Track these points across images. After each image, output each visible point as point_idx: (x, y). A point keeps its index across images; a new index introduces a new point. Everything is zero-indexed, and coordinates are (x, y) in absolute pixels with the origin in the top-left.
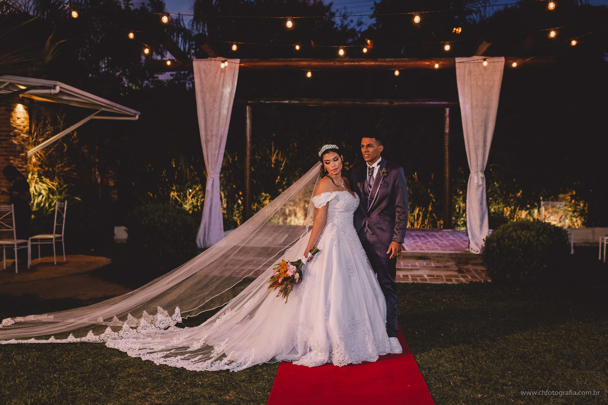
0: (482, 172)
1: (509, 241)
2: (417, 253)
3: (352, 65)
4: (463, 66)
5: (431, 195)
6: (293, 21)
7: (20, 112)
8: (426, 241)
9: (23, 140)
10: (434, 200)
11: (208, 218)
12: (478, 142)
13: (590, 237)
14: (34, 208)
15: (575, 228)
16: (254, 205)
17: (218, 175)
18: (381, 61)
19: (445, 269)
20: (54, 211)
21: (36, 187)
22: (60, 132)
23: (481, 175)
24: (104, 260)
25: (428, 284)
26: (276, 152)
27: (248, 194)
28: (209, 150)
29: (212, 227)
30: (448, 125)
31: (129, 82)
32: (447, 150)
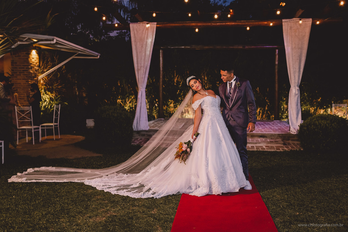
0: (297, 86)
1: (314, 126)
2: (259, 134)
3: (221, 25)
4: (287, 24)
5: (267, 100)
7: (34, 55)
8: (264, 127)
9: (36, 71)
10: (269, 104)
11: (139, 114)
12: (295, 68)
14: (42, 109)
16: (165, 107)
17: (144, 89)
18: (238, 22)
19: (276, 143)
20: (53, 110)
21: (43, 97)
22: (56, 66)
23: (297, 88)
24: (81, 138)
25: (266, 151)
26: (177, 76)
27: (161, 101)
28: (139, 75)
29: (141, 119)
30: (277, 60)
31: (94, 37)
32: (277, 74)
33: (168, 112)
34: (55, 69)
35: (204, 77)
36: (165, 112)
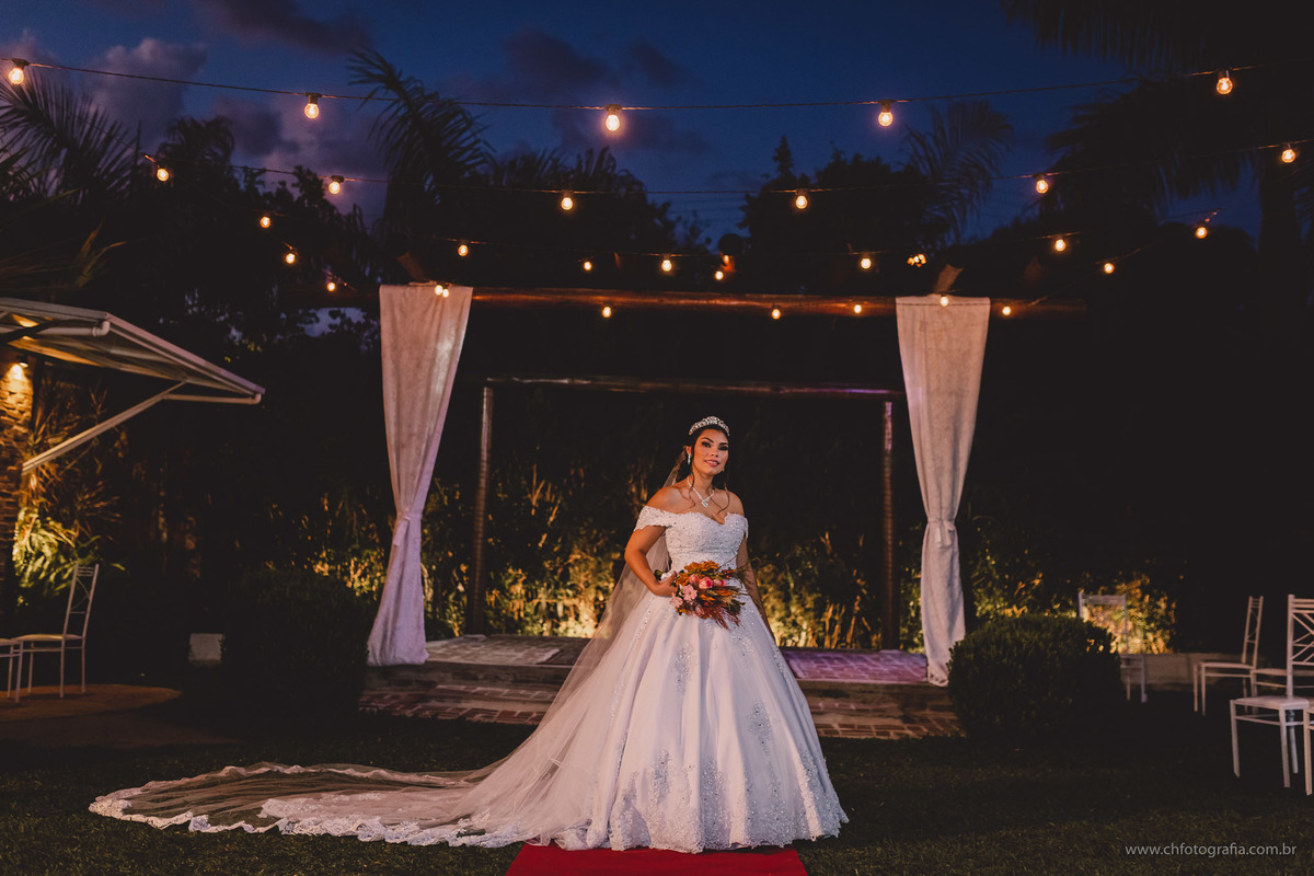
0: (950, 520)
1: (998, 649)
2: (823, 682)
3: (693, 305)
4: (908, 311)
5: (859, 581)
6: (574, 198)
7: (15, 380)
8: (842, 666)
9: (17, 439)
10: (864, 591)
11: (393, 602)
12: (942, 460)
13: (1183, 672)
14: (25, 583)
15: (1153, 654)
16: (491, 594)
17: (419, 516)
18: (752, 300)
19: (876, 714)
20: (67, 589)
21: (33, 539)
22: (94, 425)
23: (949, 526)
24: (166, 693)
25: (840, 740)
26: (541, 486)
27: (478, 568)
28: (402, 463)
29: (401, 622)
30: (890, 436)
31: (244, 337)
32: (888, 486)
33: (505, 616)
34: (88, 438)
35: (639, 489)
36: (491, 613)
